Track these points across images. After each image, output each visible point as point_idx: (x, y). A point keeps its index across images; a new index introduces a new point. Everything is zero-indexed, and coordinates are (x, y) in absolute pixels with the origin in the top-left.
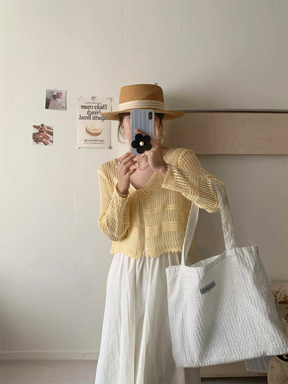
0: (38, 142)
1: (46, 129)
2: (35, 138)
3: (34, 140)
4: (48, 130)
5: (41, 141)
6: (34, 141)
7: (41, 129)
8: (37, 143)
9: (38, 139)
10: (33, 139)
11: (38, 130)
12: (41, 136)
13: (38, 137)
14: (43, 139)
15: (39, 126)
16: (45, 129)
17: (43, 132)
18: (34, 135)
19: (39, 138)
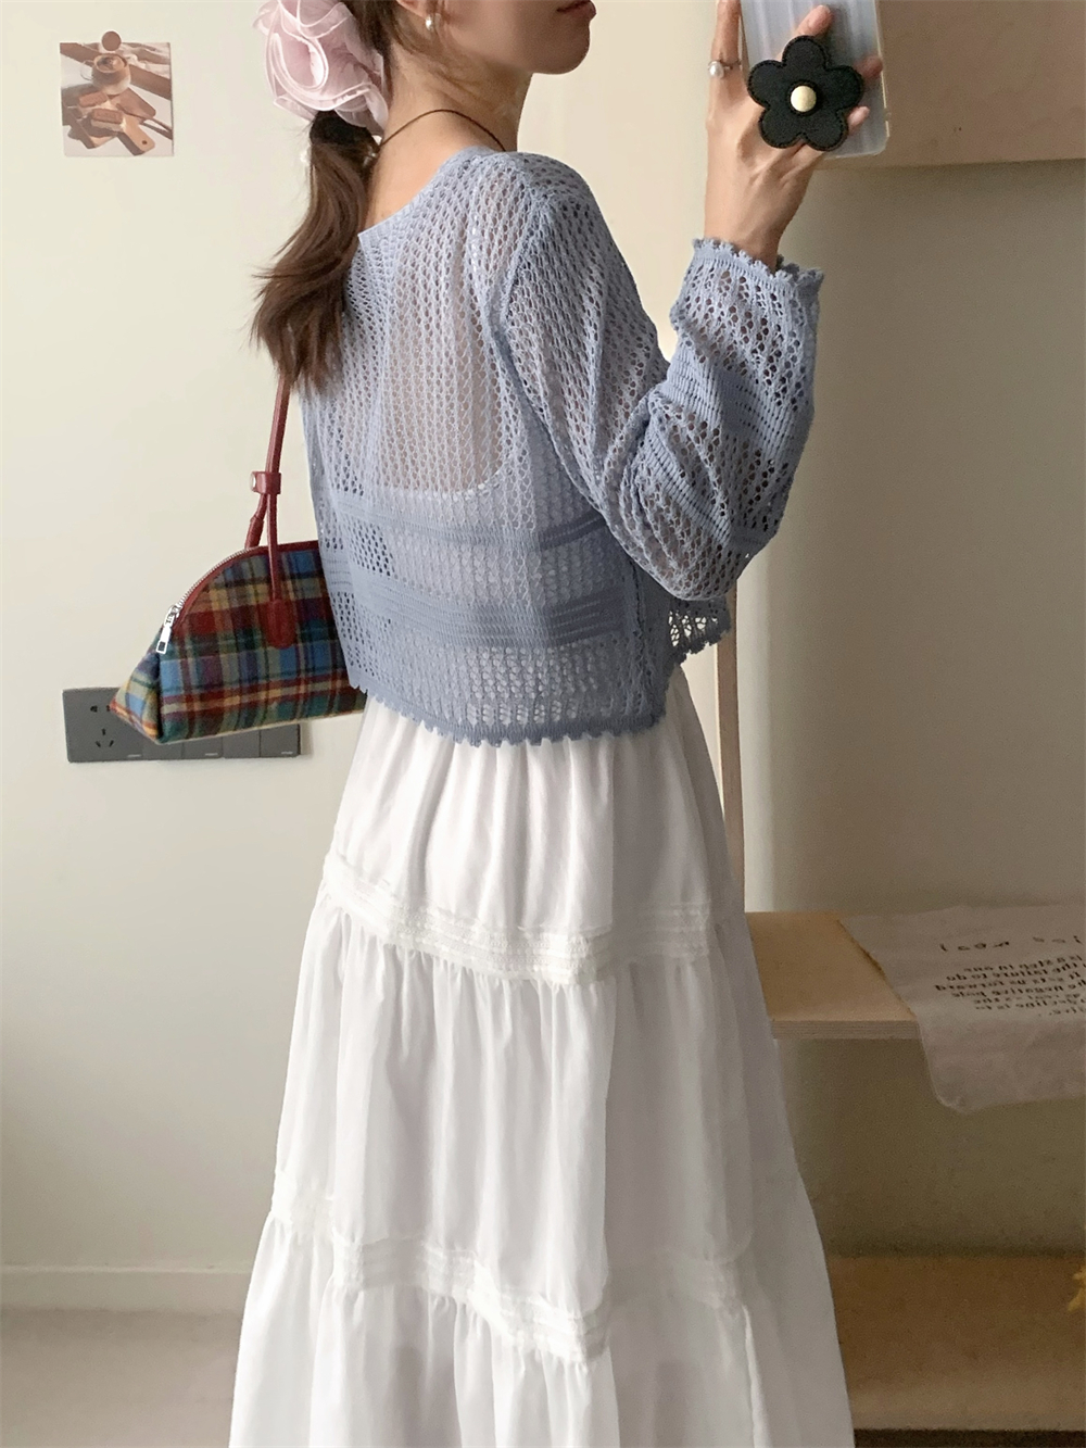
0: (94, 139)
1: (134, 60)
2: (77, 113)
3: (69, 128)
4: (142, 66)
5: (108, 133)
6: (70, 136)
7: (106, 61)
8: (90, 145)
9: (94, 123)
10: (64, 124)
11: (88, 71)
12: (108, 105)
13: (90, 109)
14: (118, 123)
15: (96, 46)
16: (124, 60)
17: (115, 78)
18: (70, 98)
19: (95, 115)
